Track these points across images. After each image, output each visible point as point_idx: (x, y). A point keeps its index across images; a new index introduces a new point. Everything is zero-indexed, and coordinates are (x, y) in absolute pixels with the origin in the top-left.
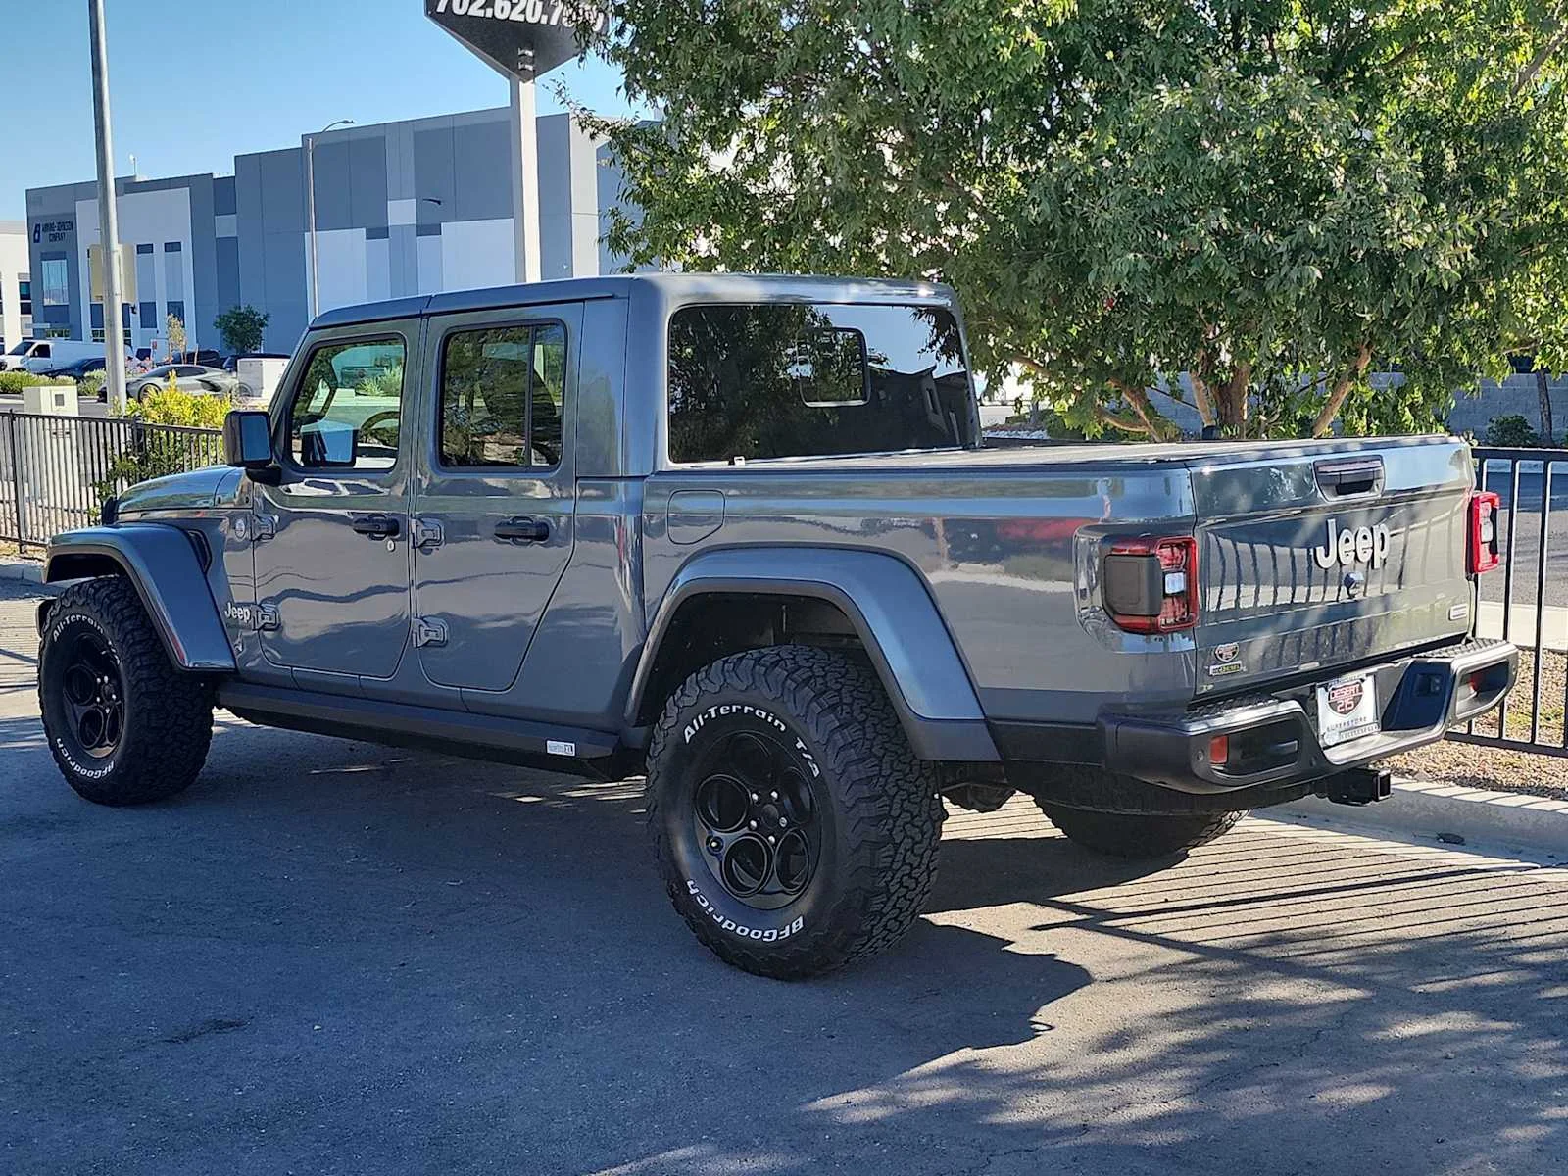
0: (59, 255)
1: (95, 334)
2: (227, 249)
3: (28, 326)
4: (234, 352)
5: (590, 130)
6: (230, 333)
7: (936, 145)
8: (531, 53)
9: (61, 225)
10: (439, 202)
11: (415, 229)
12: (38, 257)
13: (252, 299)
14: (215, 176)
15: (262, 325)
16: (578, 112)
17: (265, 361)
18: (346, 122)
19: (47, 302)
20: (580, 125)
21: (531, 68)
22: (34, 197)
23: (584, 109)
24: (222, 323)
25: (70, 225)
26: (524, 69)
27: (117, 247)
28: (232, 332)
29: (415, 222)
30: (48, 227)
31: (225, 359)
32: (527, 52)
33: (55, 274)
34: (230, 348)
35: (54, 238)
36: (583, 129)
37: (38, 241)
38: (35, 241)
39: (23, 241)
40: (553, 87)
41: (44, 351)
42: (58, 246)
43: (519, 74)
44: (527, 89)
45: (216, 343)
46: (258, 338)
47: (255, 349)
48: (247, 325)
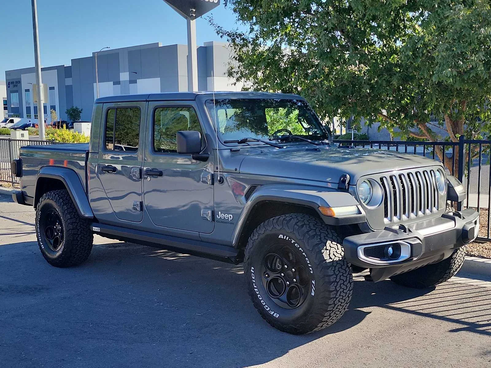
0: (16, 91)
1: (27, 116)
2: (69, 89)
3: (6, 114)
4: (72, 121)
5: (221, 34)
6: (70, 115)
7: (358, 34)
8: (194, 10)
9: (17, 82)
10: (136, 73)
11: (129, 82)
12: (9, 92)
13: (77, 104)
14: (65, 66)
15: (80, 112)
16: (217, 28)
17: (82, 124)
18: (108, 48)
19: (12, 106)
20: (217, 32)
21: (194, 15)
22: (8, 73)
23: (219, 27)
24: (68, 112)
25: (19, 82)
26: (192, 16)
27: (41, 85)
28: (71, 115)
29: (129, 80)
30: (12, 83)
31: (69, 123)
32: (193, 10)
33: (15, 97)
34: (70, 120)
35: (15, 86)
36: (218, 34)
37: (9, 87)
38: (8, 87)
39: (4, 87)
40: (208, 19)
41: (12, 121)
42: (15, 89)
43: (191, 18)
44: (193, 22)
45: (66, 118)
46: (79, 116)
47: (78, 120)
48: (76, 112)
